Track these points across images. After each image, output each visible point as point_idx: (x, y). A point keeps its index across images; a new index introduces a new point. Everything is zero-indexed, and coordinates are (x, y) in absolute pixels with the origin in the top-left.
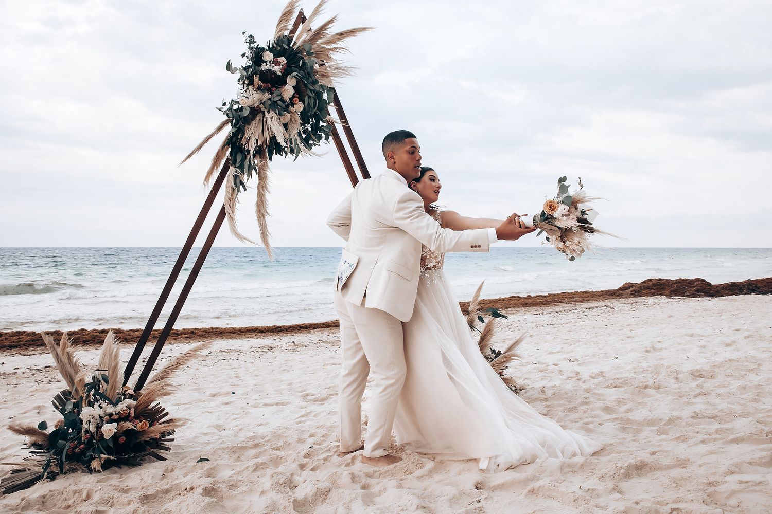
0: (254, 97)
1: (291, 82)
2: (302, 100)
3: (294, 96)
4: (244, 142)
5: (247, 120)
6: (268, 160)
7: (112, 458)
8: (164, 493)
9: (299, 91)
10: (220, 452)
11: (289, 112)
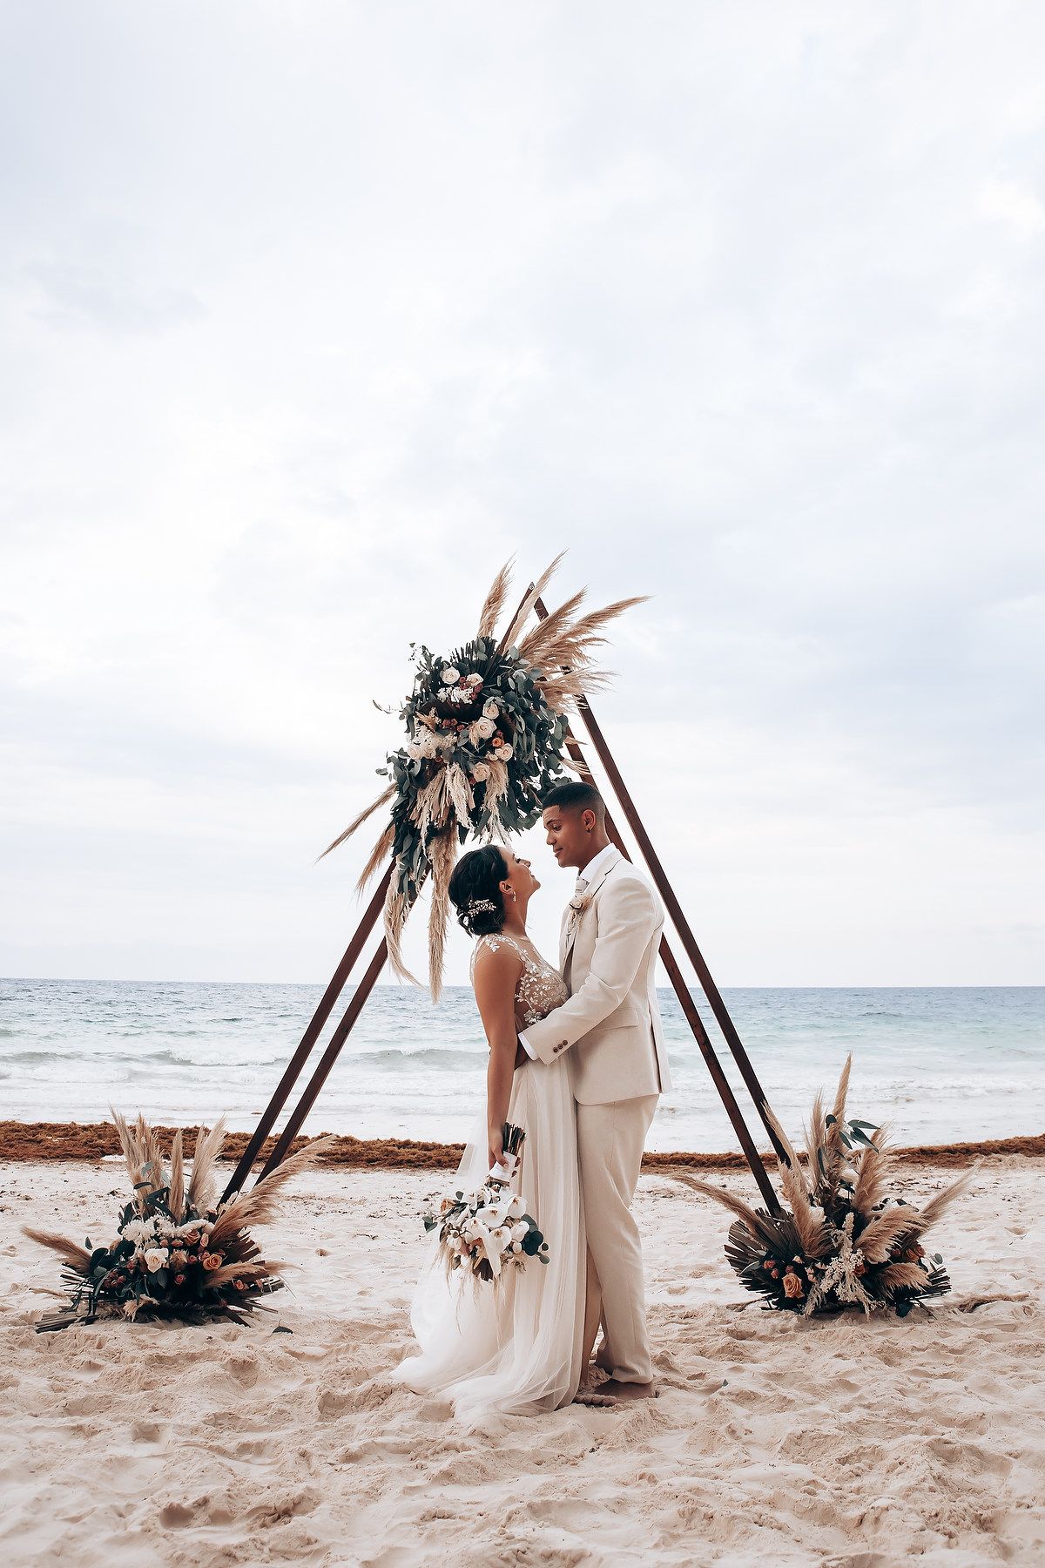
0: (426, 743)
1: (490, 712)
2: (508, 739)
3: (494, 735)
4: (413, 816)
5: (421, 781)
6: (458, 843)
7: (155, 1302)
8: (188, 1359)
9: (504, 727)
10: (326, 1326)
11: (488, 762)
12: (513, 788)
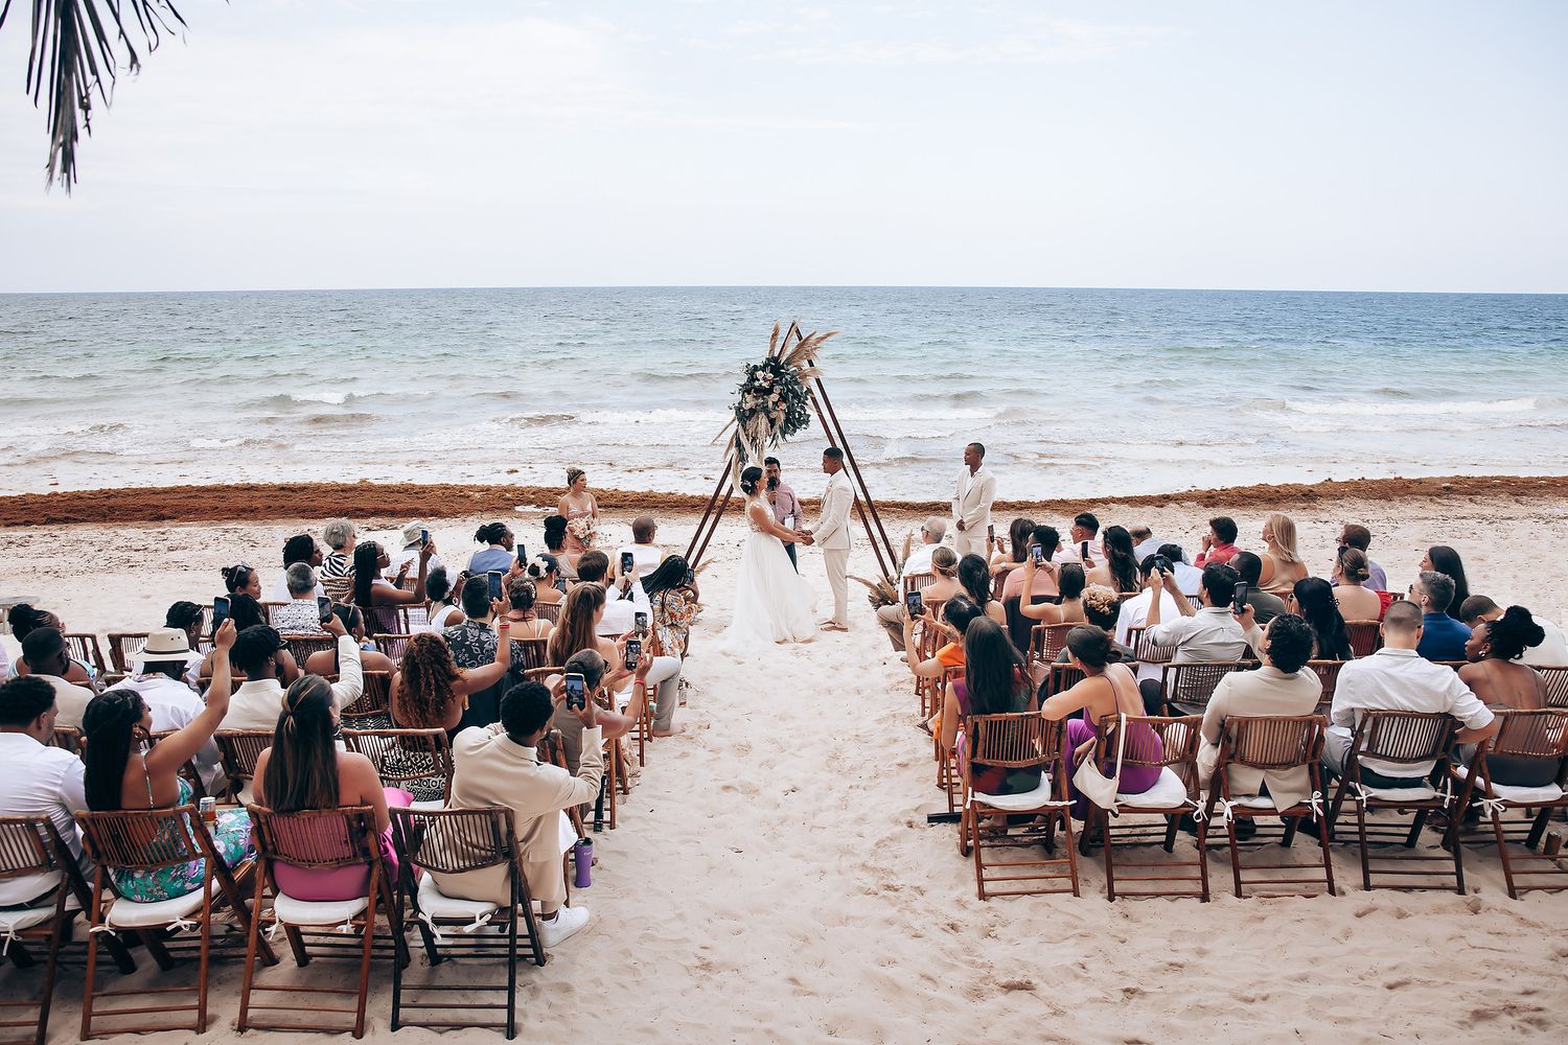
0: (750, 402)
3: (778, 400)
5: (749, 418)
9: (783, 398)
11: (775, 410)
12: (787, 420)
